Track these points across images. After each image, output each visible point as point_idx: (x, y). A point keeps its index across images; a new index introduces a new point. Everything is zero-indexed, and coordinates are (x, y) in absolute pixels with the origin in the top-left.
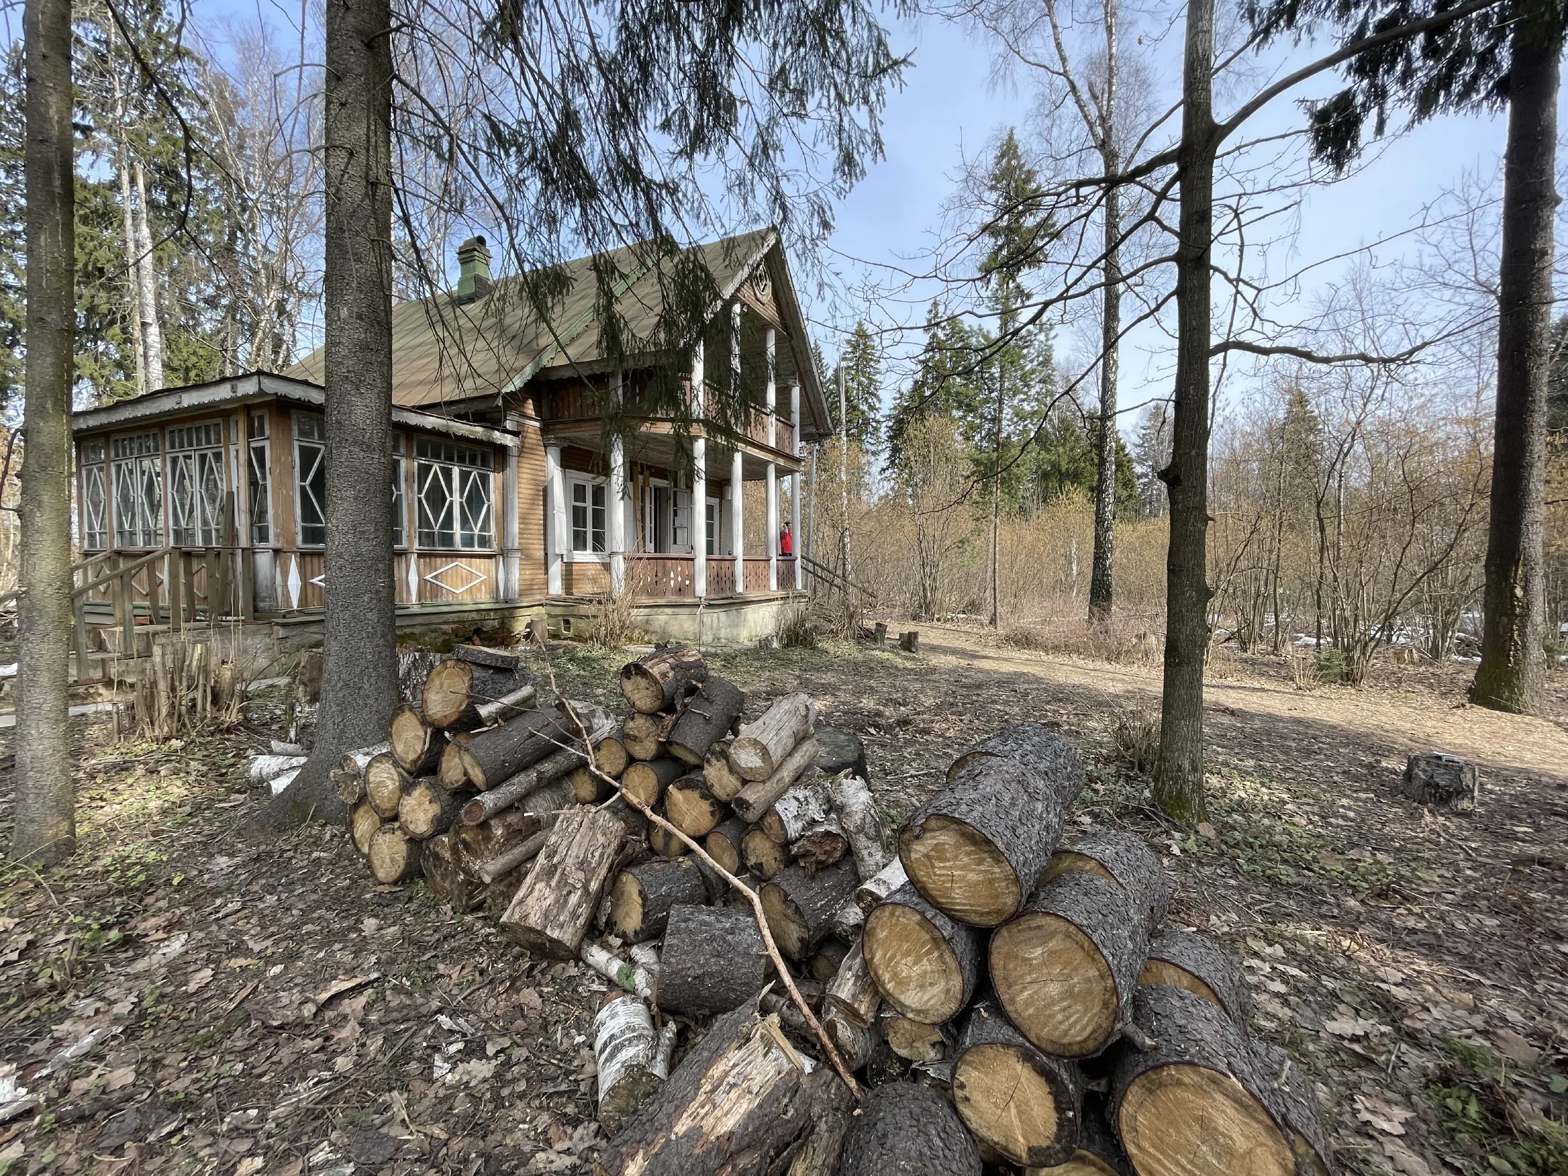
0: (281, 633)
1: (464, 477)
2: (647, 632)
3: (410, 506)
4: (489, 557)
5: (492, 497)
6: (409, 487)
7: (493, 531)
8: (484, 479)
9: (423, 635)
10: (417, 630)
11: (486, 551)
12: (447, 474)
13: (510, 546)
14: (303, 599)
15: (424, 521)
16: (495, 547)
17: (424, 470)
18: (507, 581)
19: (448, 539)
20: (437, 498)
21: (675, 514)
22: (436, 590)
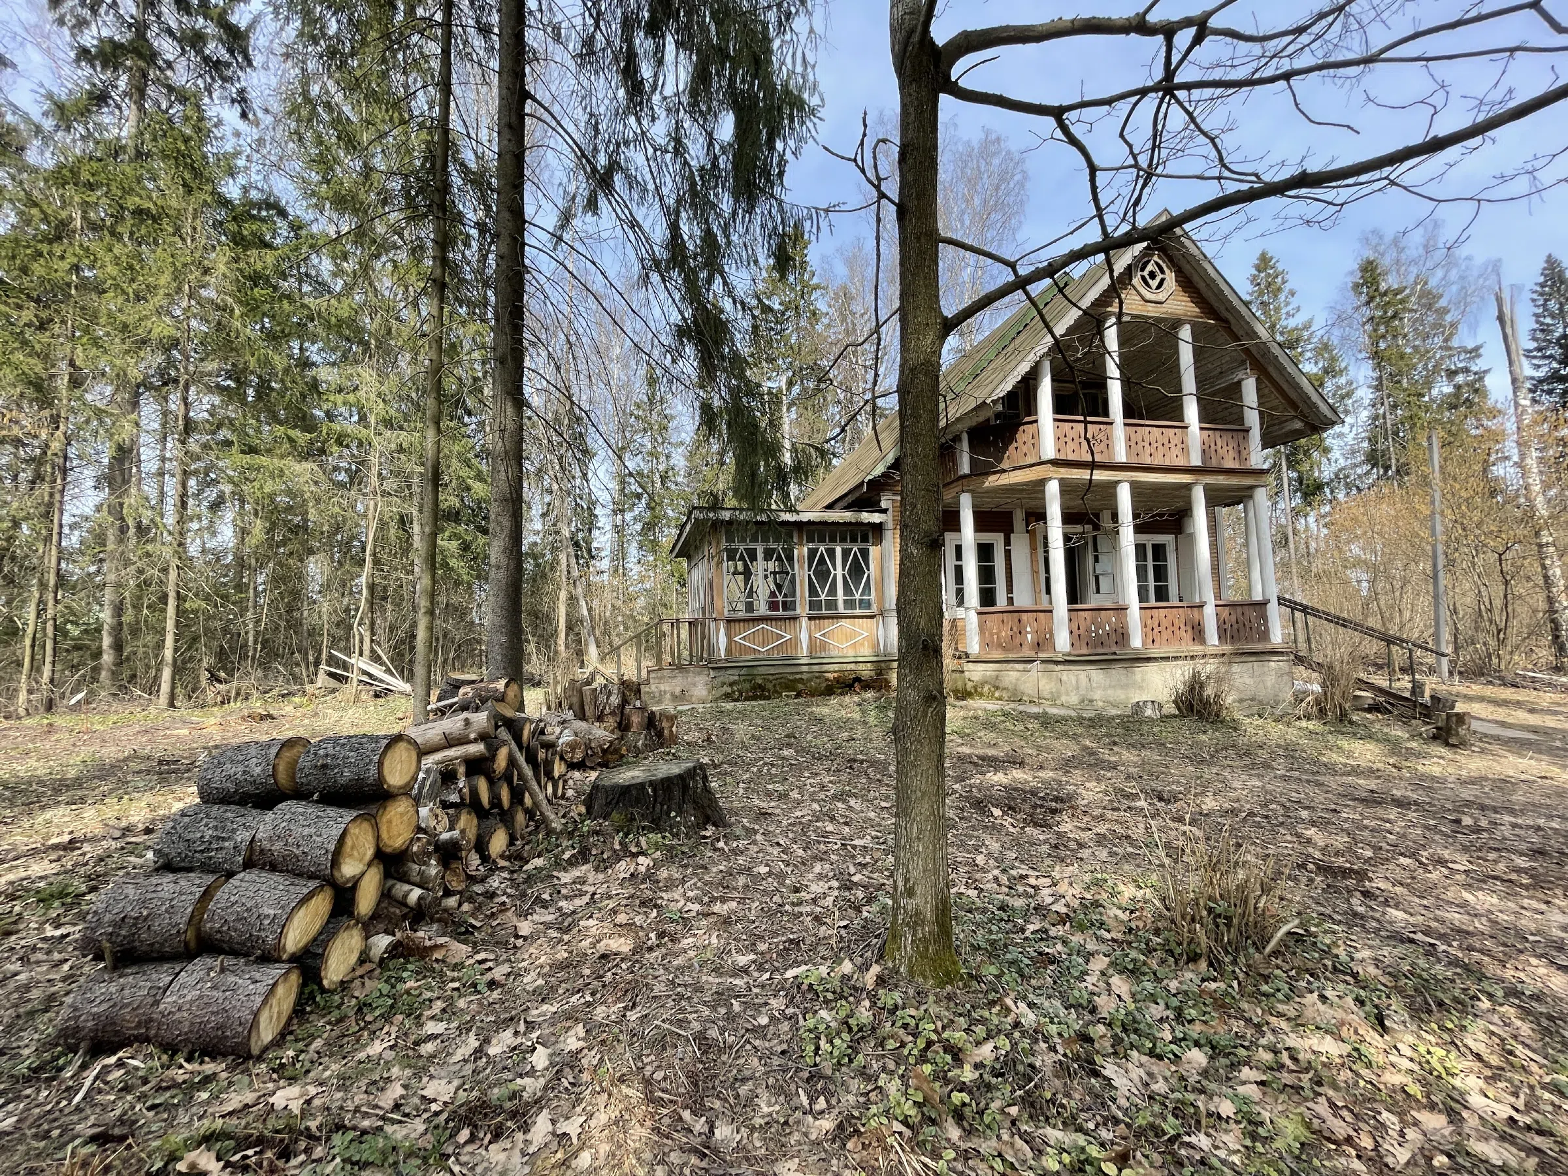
0: (712, 674)
1: (846, 553)
2: (997, 688)
3: (802, 582)
4: (872, 617)
5: (872, 566)
6: (802, 567)
7: (873, 596)
8: (865, 553)
9: (810, 680)
10: (804, 676)
11: (867, 612)
12: (831, 553)
13: (887, 606)
14: (729, 651)
15: (813, 591)
16: (874, 609)
17: (812, 553)
18: (885, 637)
19: (832, 605)
20: (822, 574)
21: (1096, 560)
22: (824, 646)
